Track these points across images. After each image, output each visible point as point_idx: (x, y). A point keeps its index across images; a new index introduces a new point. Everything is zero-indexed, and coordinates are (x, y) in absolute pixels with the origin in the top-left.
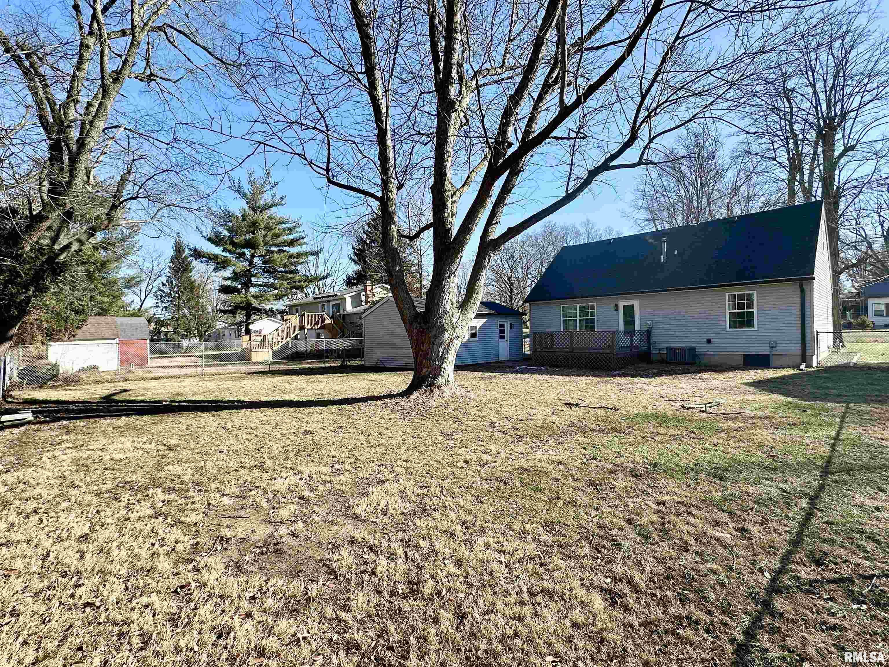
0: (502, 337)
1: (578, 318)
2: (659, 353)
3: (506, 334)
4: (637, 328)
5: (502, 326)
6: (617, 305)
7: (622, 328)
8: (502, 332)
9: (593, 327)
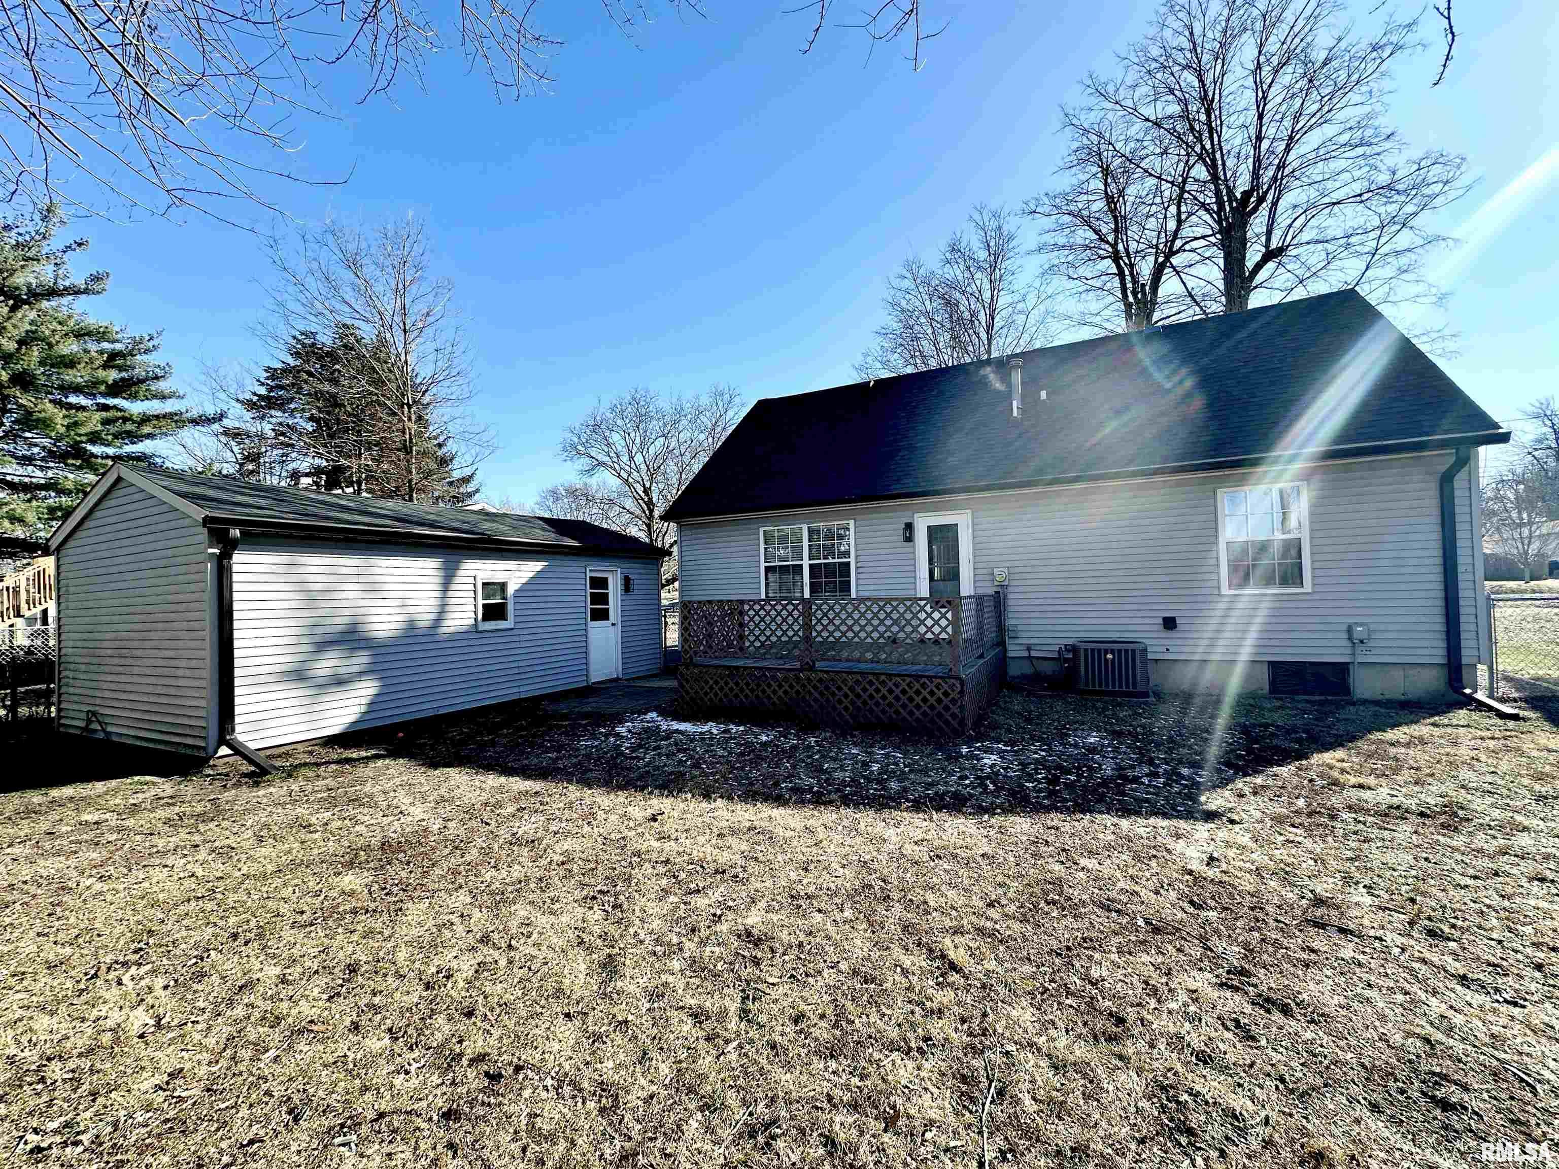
0: (601, 615)
1: (806, 563)
2: (1030, 658)
3: (614, 604)
4: (967, 587)
5: (600, 583)
6: (909, 527)
7: (924, 590)
8: (602, 599)
9: (846, 586)
